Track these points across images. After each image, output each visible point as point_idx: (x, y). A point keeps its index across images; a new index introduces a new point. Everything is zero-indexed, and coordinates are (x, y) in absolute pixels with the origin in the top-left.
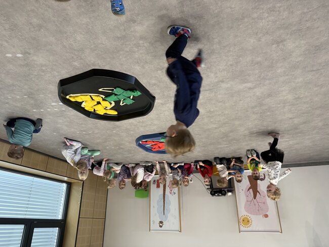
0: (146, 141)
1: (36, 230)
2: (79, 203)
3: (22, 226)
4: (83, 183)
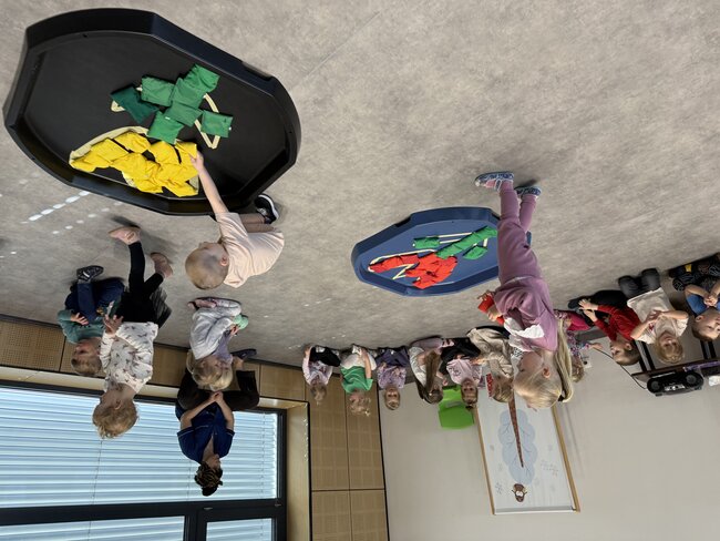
0: (381, 262)
1: (211, 527)
2: (306, 455)
3: (180, 521)
4: (309, 405)
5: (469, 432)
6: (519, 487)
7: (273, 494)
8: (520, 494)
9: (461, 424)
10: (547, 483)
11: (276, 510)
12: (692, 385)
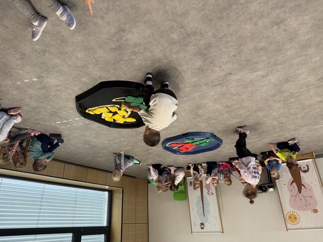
2: (121, 209)
4: (123, 189)
5: (184, 202)
6: (202, 224)
7: (105, 224)
8: (202, 226)
9: (181, 199)
10: (213, 223)
11: (106, 231)
12: (264, 191)
